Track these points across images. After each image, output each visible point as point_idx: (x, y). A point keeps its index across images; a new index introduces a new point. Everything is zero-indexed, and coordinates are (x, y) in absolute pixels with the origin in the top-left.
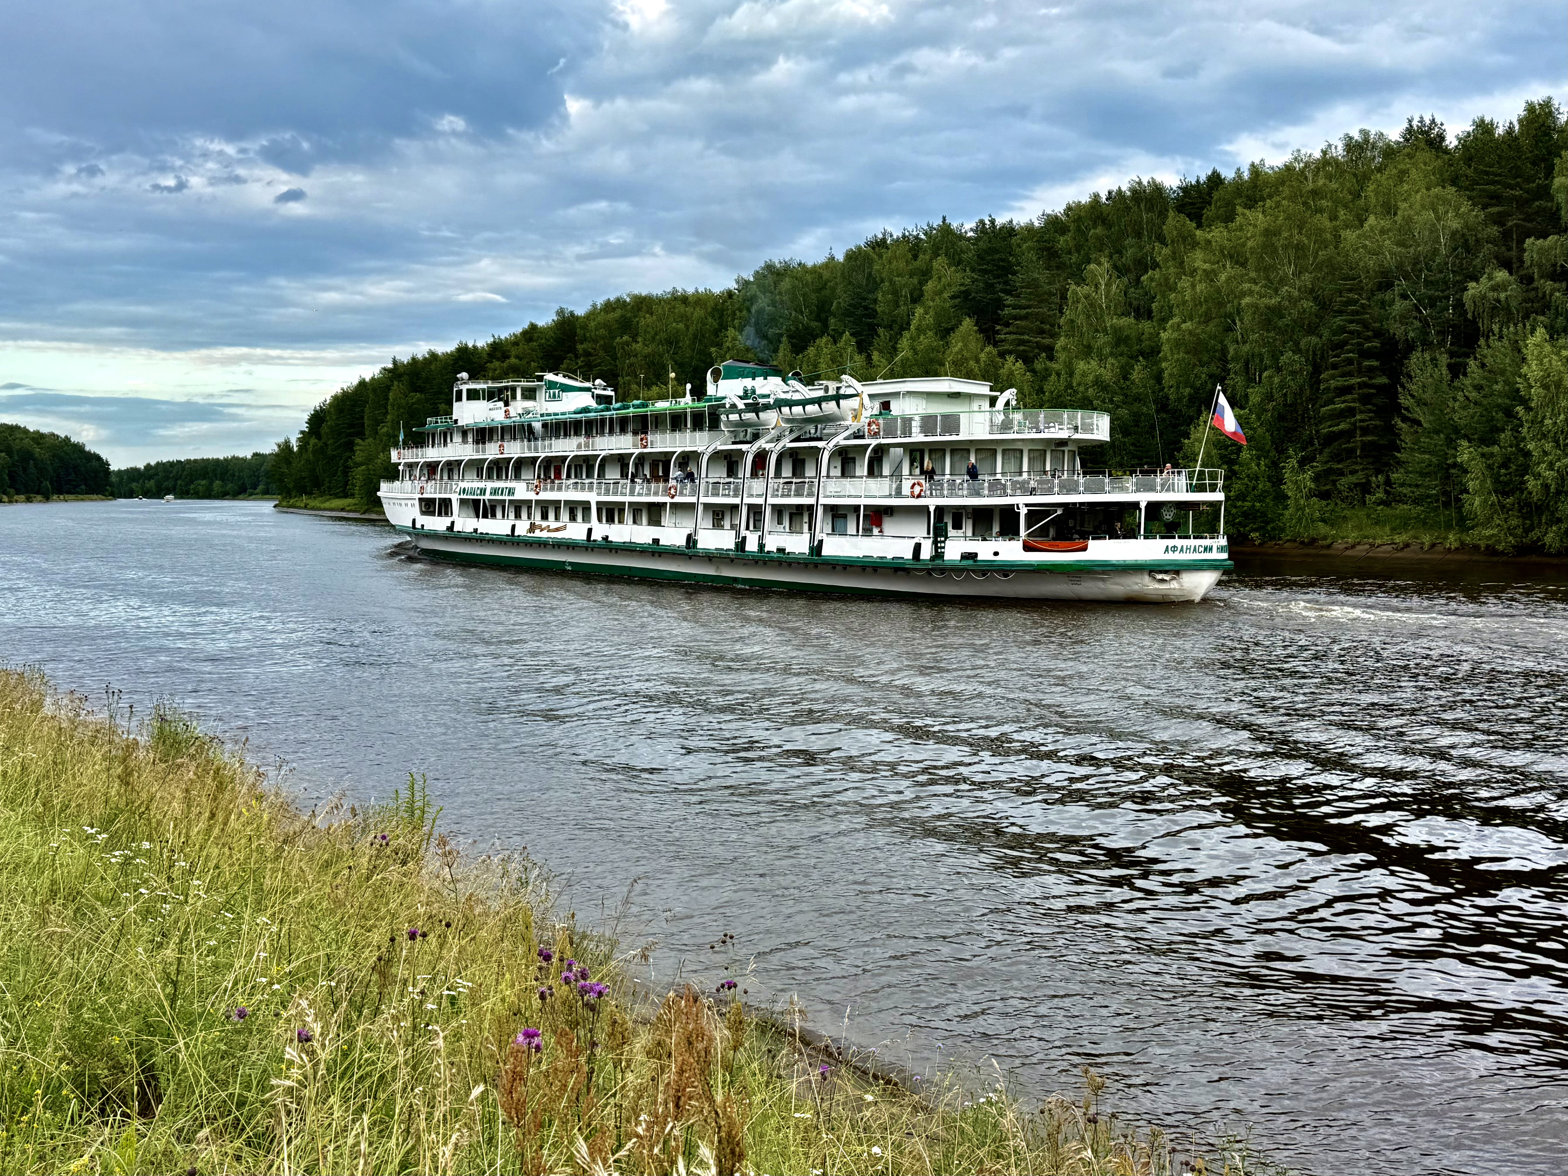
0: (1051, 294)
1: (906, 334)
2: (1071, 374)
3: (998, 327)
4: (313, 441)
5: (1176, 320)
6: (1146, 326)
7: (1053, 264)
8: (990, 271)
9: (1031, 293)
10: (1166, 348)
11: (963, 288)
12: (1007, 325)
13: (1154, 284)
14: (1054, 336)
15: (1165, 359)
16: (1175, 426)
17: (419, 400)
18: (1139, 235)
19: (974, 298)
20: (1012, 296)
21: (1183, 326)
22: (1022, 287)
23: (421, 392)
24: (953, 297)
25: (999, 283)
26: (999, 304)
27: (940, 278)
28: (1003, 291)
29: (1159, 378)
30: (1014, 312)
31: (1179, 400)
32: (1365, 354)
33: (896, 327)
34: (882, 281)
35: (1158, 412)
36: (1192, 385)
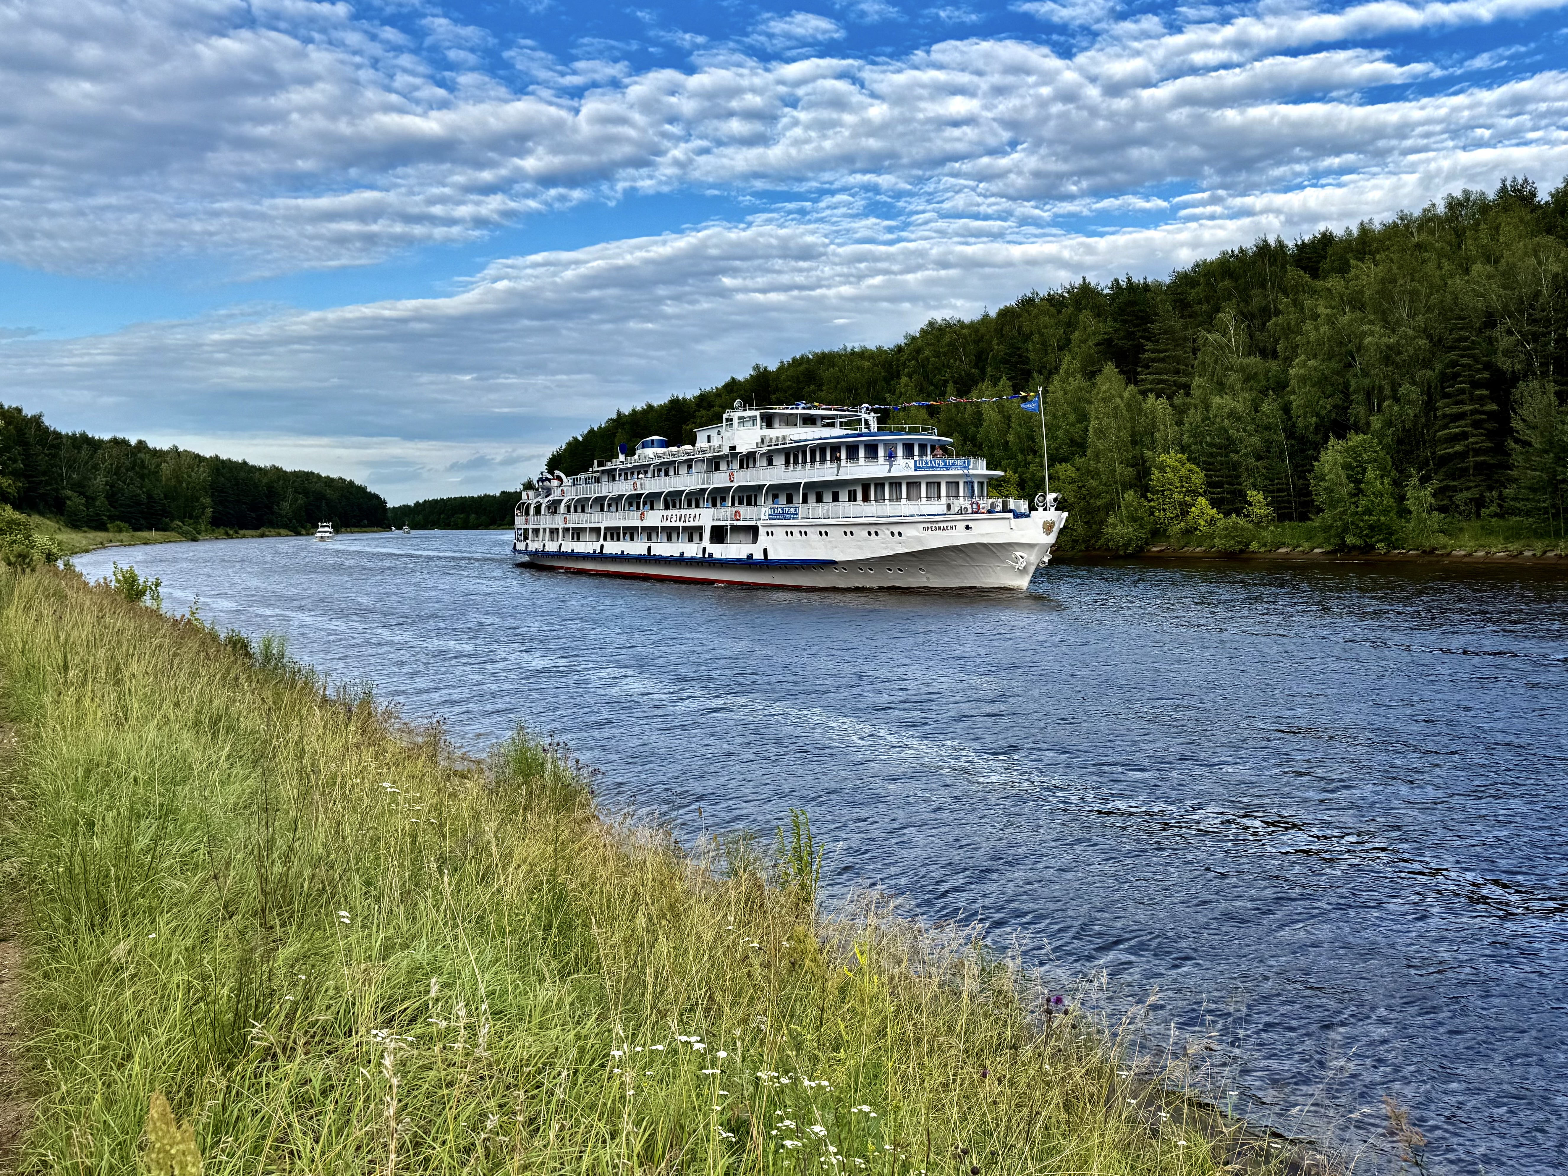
0: (1185, 339)
1: (1058, 377)
2: (1207, 407)
3: (1139, 369)
5: (1303, 357)
6: (1272, 364)
7: (1186, 313)
8: (1131, 321)
9: (1167, 339)
10: (1293, 382)
11: (1106, 337)
12: (1148, 367)
13: (1278, 328)
14: (1190, 375)
15: (1294, 392)
16: (1303, 451)
18: (1264, 286)
19: (1116, 344)
20: (1151, 341)
21: (1309, 363)
22: (1160, 334)
24: (1097, 344)
25: (1139, 331)
26: (1140, 349)
27: (1085, 329)
28: (1143, 338)
29: (1286, 409)
30: (1153, 356)
31: (1306, 428)
32: (1476, 385)
33: (1047, 371)
34: (1032, 333)
35: (1287, 438)
36: (1318, 415)
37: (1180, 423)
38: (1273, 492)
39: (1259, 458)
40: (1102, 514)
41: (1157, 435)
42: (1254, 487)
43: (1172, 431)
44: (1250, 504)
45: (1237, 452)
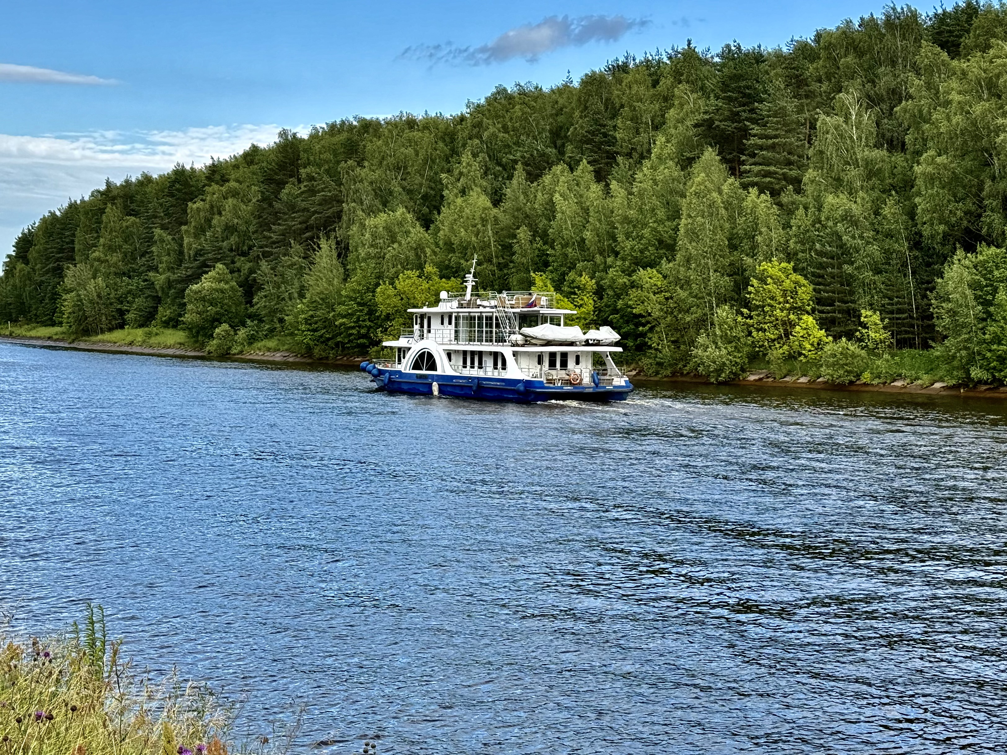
0: (798, 123)
1: (647, 163)
2: (820, 208)
3: (743, 158)
4: (20, 266)
5: (931, 152)
6: (899, 159)
7: (802, 92)
8: (736, 99)
9: (777, 123)
10: (919, 182)
11: (707, 117)
12: (754, 155)
13: (908, 115)
14: (803, 168)
15: (919, 194)
16: (929, 265)
17: (133, 224)
18: (893, 63)
19: (718, 126)
20: (758, 124)
21: (938, 160)
22: (769, 116)
23: (135, 215)
24: (696, 126)
25: (745, 111)
26: (745, 133)
27: (682, 105)
28: (747, 119)
29: (911, 214)
30: (760, 142)
31: (932, 237)
33: (635, 155)
34: (622, 106)
35: (910, 249)
36: (947, 223)
37: (787, 226)
38: (892, 312)
39: (878, 272)
40: (692, 331)
41: (759, 239)
42: (871, 306)
43: (777, 235)
44: (865, 326)
45: (852, 263)
